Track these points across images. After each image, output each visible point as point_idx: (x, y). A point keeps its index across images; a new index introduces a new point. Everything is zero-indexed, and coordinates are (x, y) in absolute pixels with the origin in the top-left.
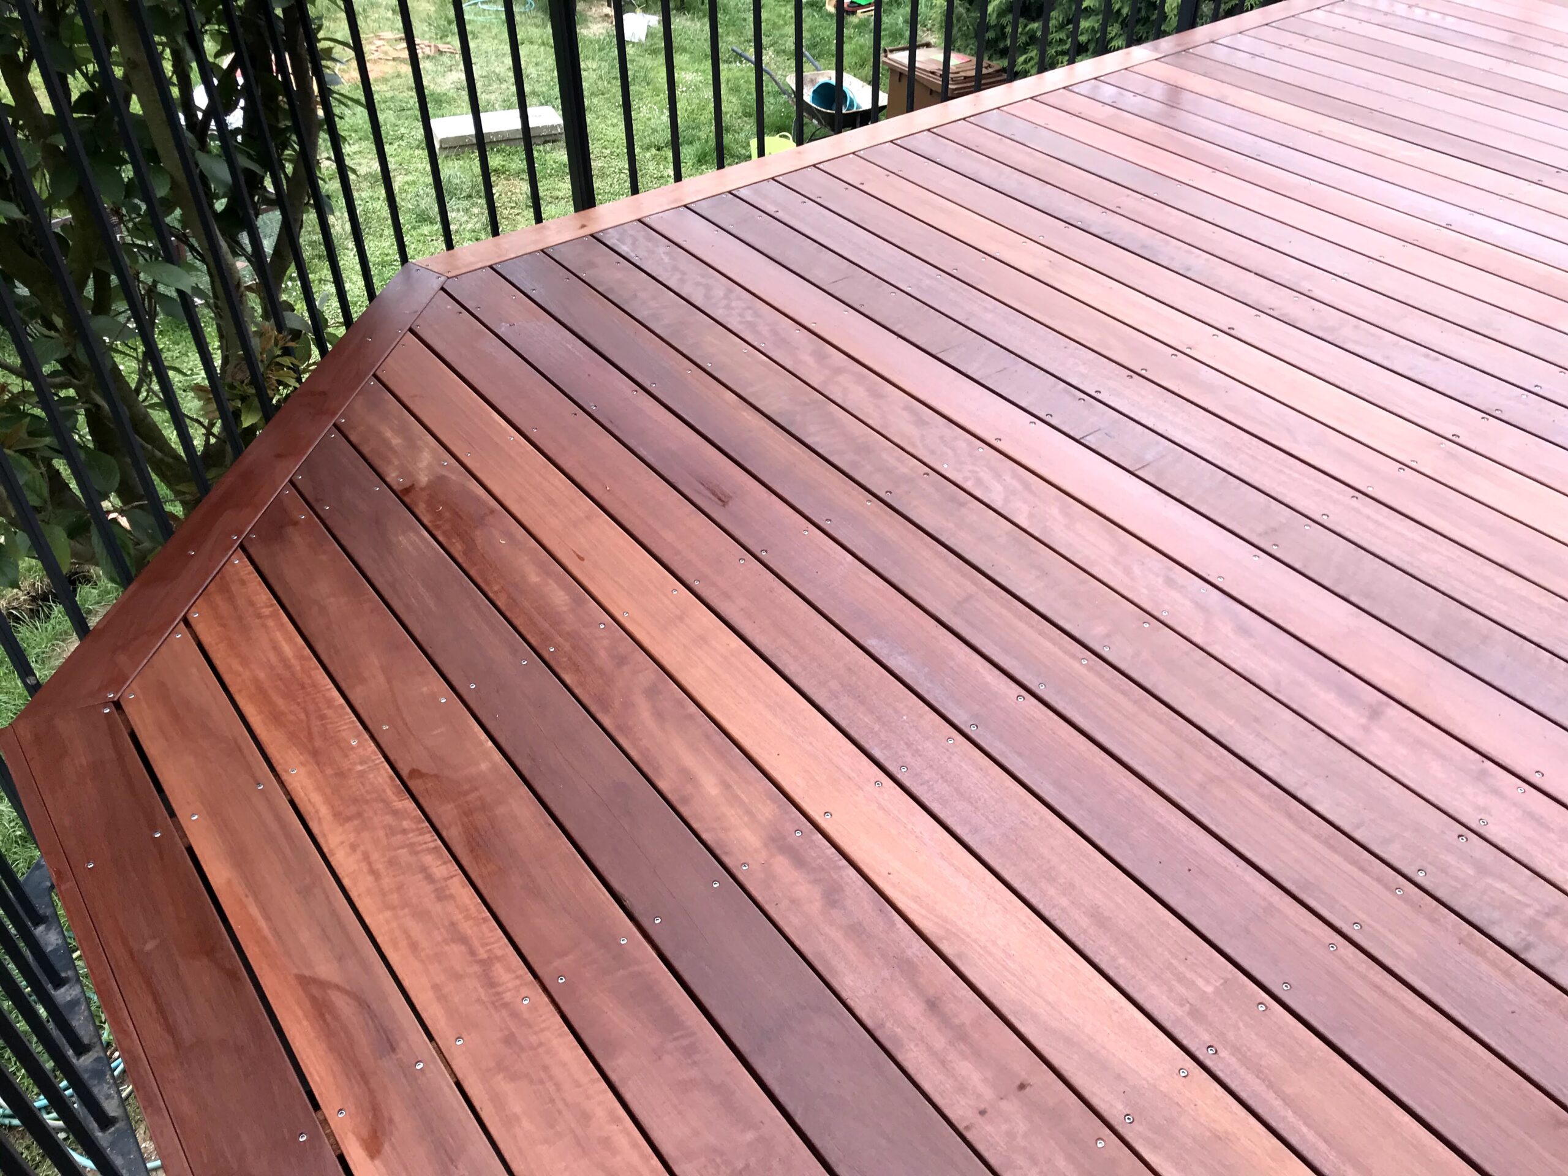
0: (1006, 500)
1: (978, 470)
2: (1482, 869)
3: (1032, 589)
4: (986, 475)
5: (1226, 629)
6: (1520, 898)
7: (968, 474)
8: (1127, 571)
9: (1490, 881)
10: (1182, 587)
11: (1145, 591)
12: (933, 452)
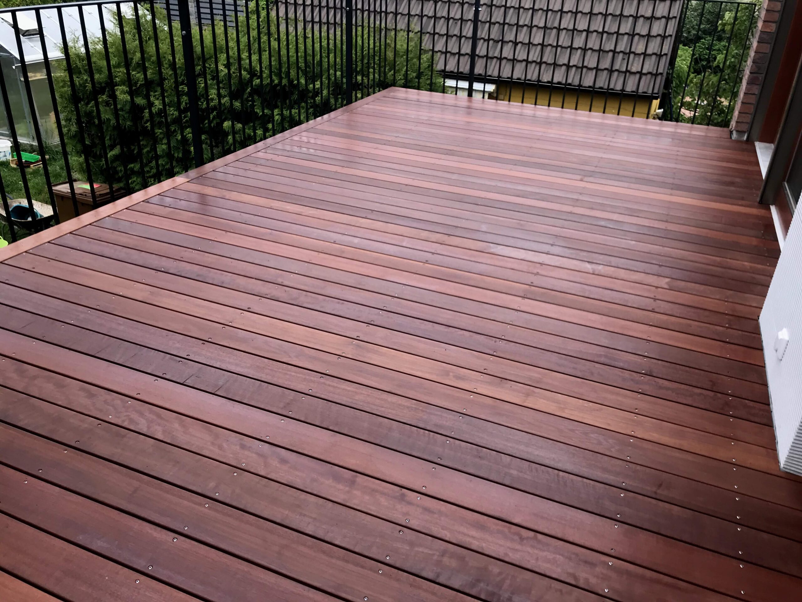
0: (149, 427)
1: (130, 414)
2: (412, 544)
3: (171, 473)
4: (134, 416)
5: (275, 463)
6: (430, 552)
7: (124, 418)
8: (220, 447)
9: (416, 549)
10: (250, 447)
11: (231, 455)
12: (101, 411)
